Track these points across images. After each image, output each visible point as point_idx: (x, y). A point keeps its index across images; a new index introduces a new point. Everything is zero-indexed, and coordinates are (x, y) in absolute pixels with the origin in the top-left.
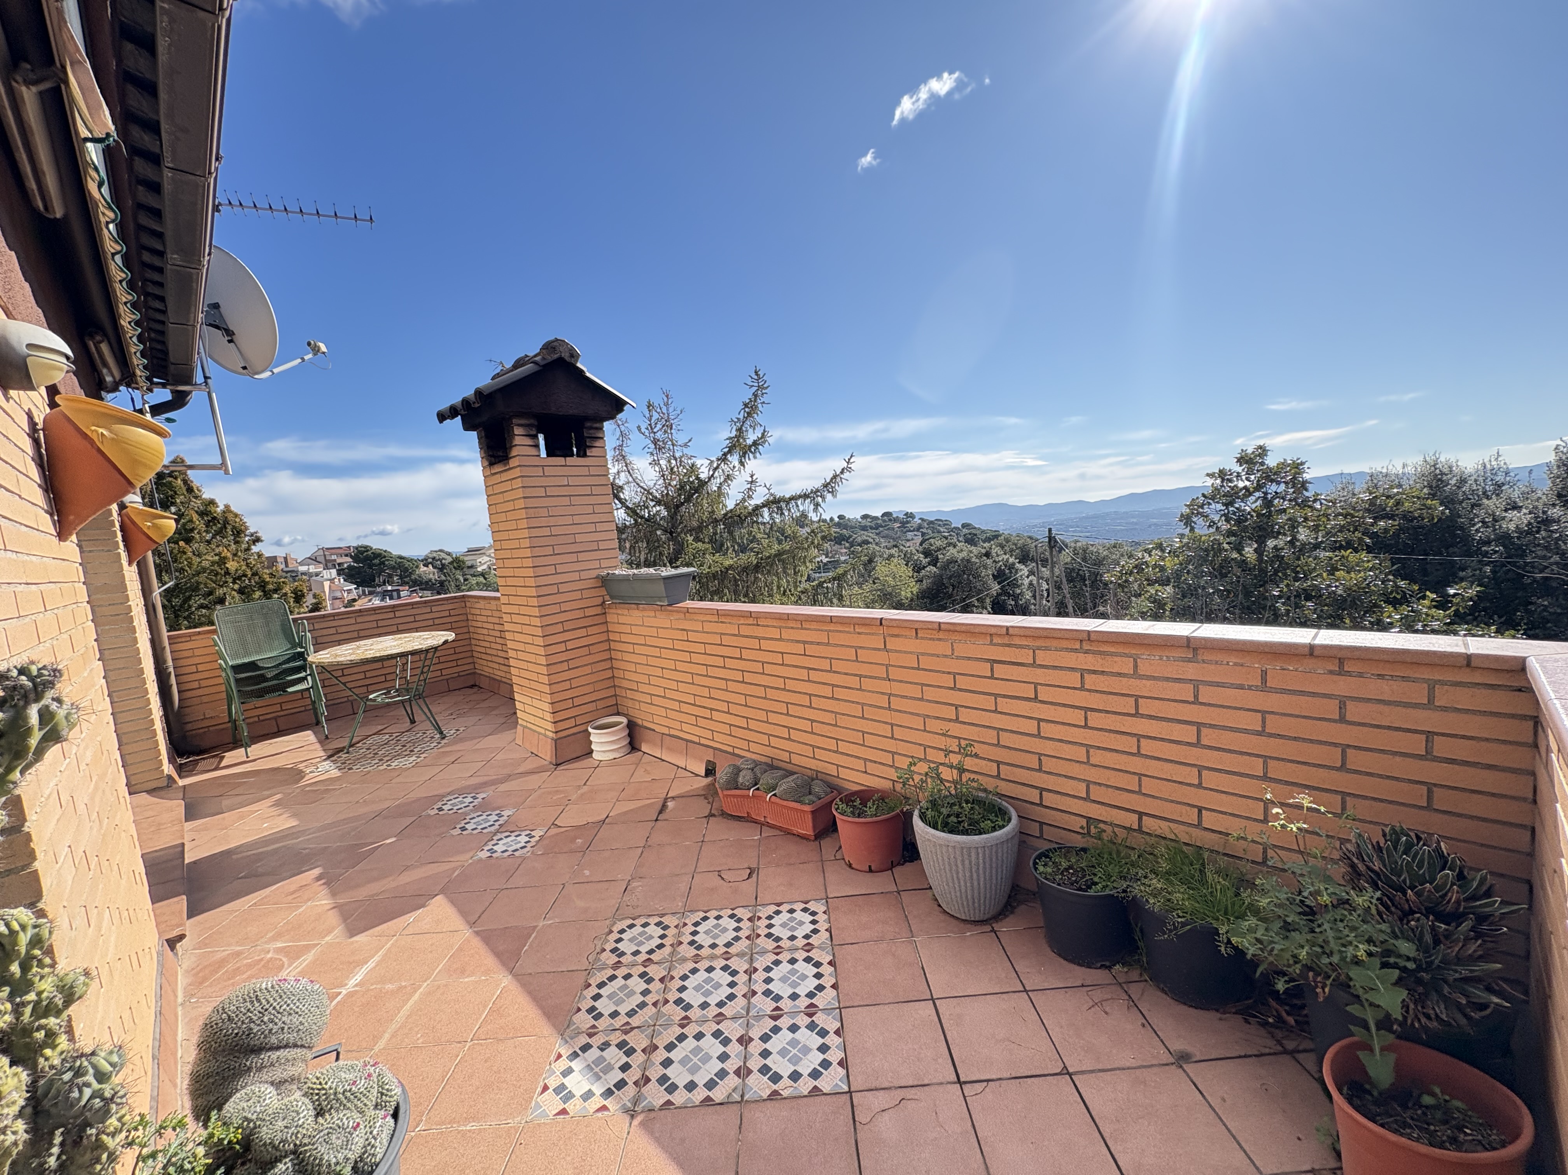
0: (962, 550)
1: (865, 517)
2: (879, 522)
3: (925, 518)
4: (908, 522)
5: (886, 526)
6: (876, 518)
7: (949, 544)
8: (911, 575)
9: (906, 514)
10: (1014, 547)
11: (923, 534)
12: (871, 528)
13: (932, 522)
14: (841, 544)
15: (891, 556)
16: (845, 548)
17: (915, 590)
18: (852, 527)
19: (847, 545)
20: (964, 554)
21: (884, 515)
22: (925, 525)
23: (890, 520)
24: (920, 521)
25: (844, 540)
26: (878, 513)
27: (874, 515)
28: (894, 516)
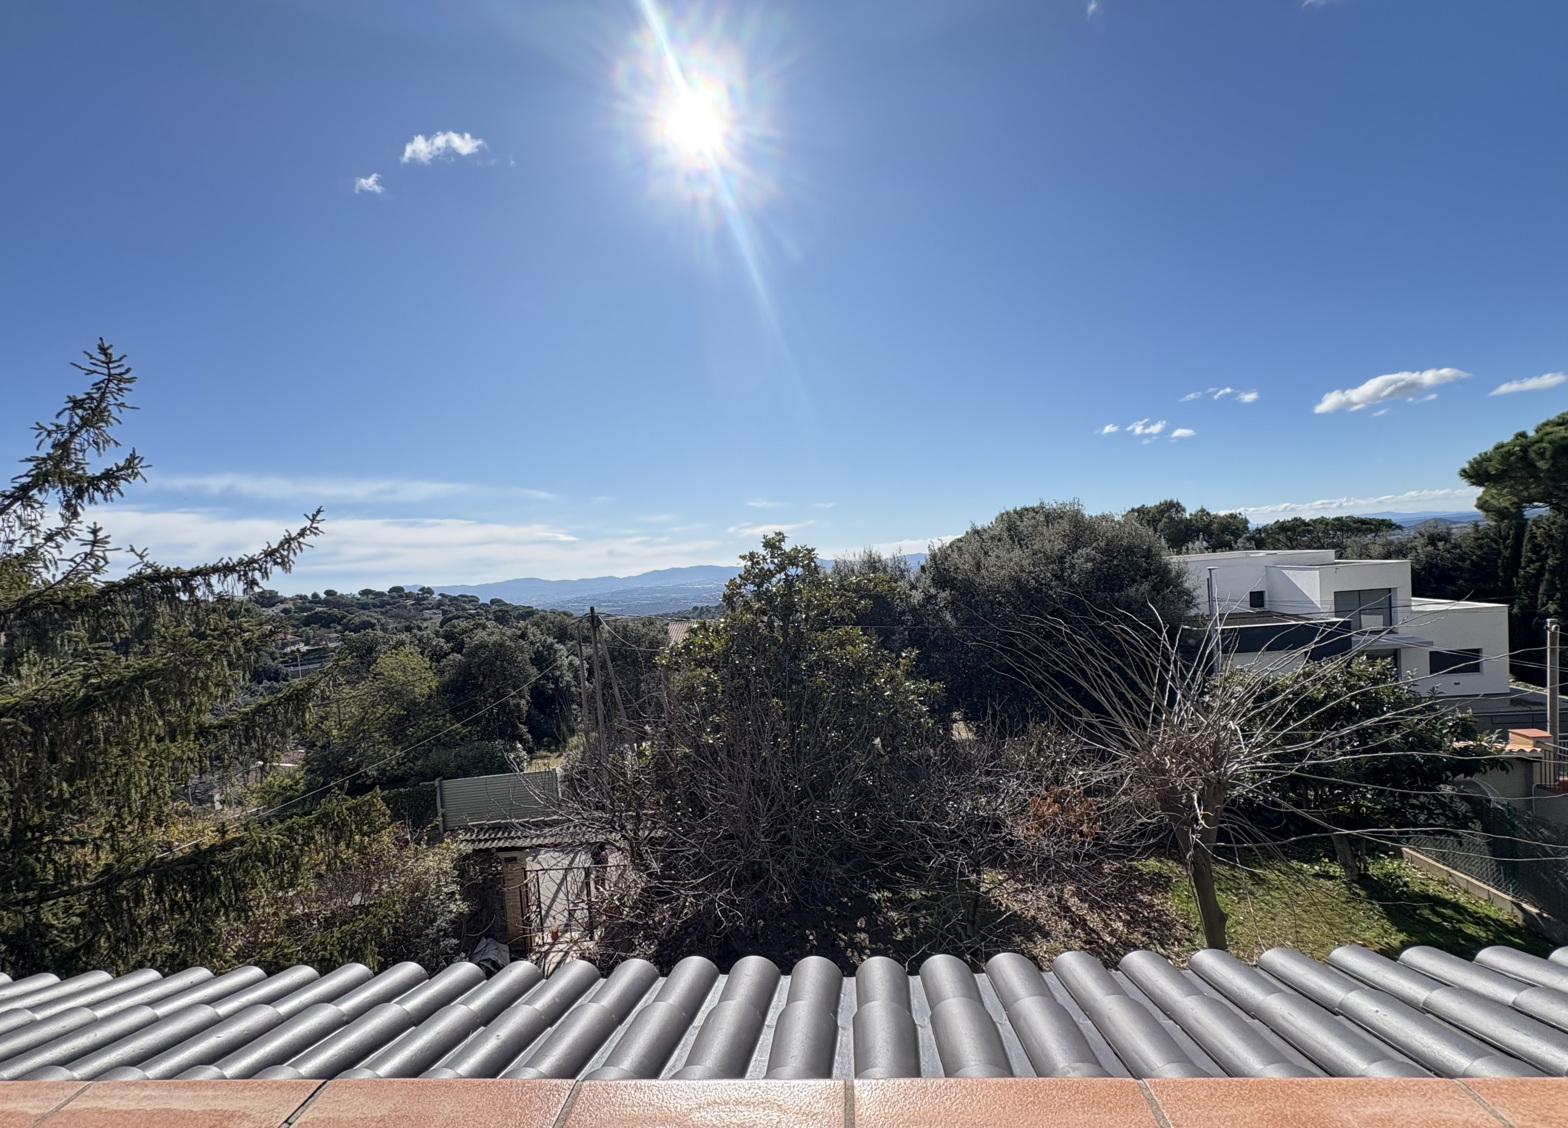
0: (493, 633)
1: (366, 592)
2: (385, 598)
3: (447, 593)
4: (424, 599)
5: (394, 603)
6: (381, 594)
7: (477, 626)
8: (427, 666)
9: (422, 589)
10: (551, 625)
11: (444, 612)
12: (375, 606)
13: (455, 598)
14: (329, 627)
15: (402, 643)
16: (336, 632)
17: (434, 684)
18: (346, 605)
19: (339, 628)
20: (495, 638)
21: (393, 590)
22: (447, 601)
23: (401, 596)
24: (440, 597)
25: (334, 622)
26: (385, 589)
27: (378, 590)
28: (406, 591)
